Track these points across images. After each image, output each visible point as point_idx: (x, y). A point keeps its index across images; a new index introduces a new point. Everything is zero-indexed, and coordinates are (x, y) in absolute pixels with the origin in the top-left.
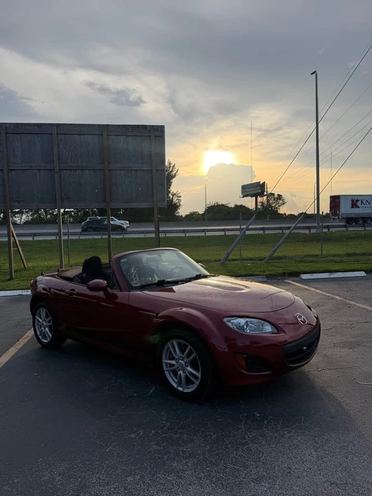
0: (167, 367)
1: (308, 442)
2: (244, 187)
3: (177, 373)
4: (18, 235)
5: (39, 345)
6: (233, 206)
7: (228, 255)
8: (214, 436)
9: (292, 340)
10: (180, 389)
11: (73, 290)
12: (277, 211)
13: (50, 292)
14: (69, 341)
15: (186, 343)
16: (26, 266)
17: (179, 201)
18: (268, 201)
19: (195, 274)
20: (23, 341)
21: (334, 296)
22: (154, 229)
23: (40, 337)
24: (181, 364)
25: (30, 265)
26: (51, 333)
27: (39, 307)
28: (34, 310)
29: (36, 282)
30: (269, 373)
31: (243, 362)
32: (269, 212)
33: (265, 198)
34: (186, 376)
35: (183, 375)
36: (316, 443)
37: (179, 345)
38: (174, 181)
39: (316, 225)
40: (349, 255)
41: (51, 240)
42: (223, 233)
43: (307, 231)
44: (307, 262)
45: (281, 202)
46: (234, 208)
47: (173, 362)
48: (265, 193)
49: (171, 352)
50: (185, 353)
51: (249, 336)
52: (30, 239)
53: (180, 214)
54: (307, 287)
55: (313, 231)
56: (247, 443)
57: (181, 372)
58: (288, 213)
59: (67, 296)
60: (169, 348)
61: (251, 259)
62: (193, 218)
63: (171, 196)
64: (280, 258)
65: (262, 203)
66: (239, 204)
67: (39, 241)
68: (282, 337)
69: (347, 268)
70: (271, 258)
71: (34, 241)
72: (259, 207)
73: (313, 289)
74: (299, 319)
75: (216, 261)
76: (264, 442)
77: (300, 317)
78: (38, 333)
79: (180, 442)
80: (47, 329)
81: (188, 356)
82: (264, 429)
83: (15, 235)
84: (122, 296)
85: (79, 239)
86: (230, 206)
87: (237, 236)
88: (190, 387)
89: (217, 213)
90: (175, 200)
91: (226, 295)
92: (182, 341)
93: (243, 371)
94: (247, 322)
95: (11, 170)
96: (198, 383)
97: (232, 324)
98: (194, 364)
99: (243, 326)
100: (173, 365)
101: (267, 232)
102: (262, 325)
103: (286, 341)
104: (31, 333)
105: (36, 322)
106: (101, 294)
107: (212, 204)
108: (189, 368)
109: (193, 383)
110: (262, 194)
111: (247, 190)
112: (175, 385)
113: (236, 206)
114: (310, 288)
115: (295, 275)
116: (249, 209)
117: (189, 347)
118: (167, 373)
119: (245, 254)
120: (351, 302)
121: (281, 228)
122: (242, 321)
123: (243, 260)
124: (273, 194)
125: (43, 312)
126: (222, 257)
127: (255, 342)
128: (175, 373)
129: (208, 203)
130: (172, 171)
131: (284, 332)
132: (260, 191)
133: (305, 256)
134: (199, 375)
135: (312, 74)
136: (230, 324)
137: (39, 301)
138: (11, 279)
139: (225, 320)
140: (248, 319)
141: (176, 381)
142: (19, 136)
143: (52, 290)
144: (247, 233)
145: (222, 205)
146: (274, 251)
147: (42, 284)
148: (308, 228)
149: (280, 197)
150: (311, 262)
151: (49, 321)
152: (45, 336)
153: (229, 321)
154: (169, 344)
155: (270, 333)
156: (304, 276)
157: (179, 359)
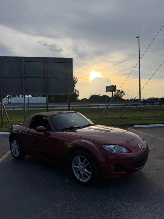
0: (74, 169)
1: (146, 208)
2: (107, 87)
3: (79, 172)
4: (6, 108)
5: (13, 158)
6: (102, 96)
7: (101, 116)
8: (99, 205)
9: (136, 156)
10: (81, 180)
11: (29, 131)
12: (121, 98)
13: (19, 132)
14: (27, 156)
15: (84, 157)
16: (9, 121)
17: (78, 93)
18: (117, 93)
19: (87, 124)
20: (5, 156)
21: (151, 135)
22: (67, 105)
23: (14, 154)
24: (81, 168)
25: (11, 121)
26: (19, 151)
27: (13, 140)
28: (11, 141)
29: (12, 128)
30: (125, 172)
31: (113, 167)
32: (118, 98)
33: (116, 92)
34: (84, 174)
35: (82, 173)
36: (151, 209)
37: (81, 158)
38: (76, 84)
39: (139, 104)
40: (155, 117)
41: (22, 110)
42: (97, 107)
43: (135, 107)
44: (136, 120)
45: (123, 94)
46: (102, 97)
47: (78, 167)
48: (116, 90)
49: (76, 162)
50: (84, 162)
51: (115, 154)
52: (12, 109)
53: (79, 99)
54: (138, 131)
55: (138, 106)
56: (115, 209)
57: (81, 172)
58: (126, 99)
59: (26, 134)
60: (75, 159)
61: (111, 119)
62: (84, 101)
63: (75, 91)
64: (124, 118)
65: (115, 94)
66: (104, 95)
67: (16, 110)
68: (131, 154)
69: (155, 123)
70: (120, 118)
71: (13, 111)
72: (113, 96)
73: (141, 132)
74: (139, 146)
75: (95, 119)
76: (124, 209)
77: (140, 145)
78: (13, 152)
79: (82, 208)
80: (17, 150)
81: (85, 164)
82: (124, 201)
83: (5, 108)
84: (53, 134)
85: (34, 110)
86: (100, 95)
87: (104, 108)
88: (86, 179)
89: (95, 99)
90: (76, 93)
91: (103, 134)
92: (82, 157)
93: (113, 172)
94: (114, 147)
95: (3, 77)
96: (90, 177)
97: (107, 148)
98: (88, 168)
99: (112, 149)
100: (77, 168)
101: (117, 107)
102: (122, 148)
103: (133, 156)
104: (9, 152)
105: (12, 146)
106: (42, 133)
107: (93, 95)
108: (85, 170)
109: (87, 177)
110: (115, 91)
111: (108, 89)
112: (78, 178)
113: (103, 96)
114: (139, 132)
115: (132, 125)
116: (109, 97)
117: (86, 159)
118: (74, 172)
119: (108, 117)
120: (159, 138)
121: (123, 105)
122: (112, 146)
123: (107, 119)
124: (120, 91)
125: (15, 142)
126: (98, 117)
127: (118, 157)
128: (78, 172)
129: (91, 94)
130: (75, 80)
131: (132, 152)
132: (114, 89)
133: (136, 117)
134: (90, 173)
135: (137, 38)
136: (106, 148)
137: (13, 137)
138: (2, 127)
139: (104, 146)
140: (114, 146)
141: (79, 176)
142: (7, 62)
143: (19, 131)
144: (109, 107)
145: (97, 95)
146: (122, 115)
147: (15, 128)
148: (136, 105)
149: (122, 92)
150: (138, 120)
151: (18, 146)
152: (16, 154)
153: (105, 147)
154: (75, 158)
155: (126, 152)
156: (136, 126)
157: (80, 165)
